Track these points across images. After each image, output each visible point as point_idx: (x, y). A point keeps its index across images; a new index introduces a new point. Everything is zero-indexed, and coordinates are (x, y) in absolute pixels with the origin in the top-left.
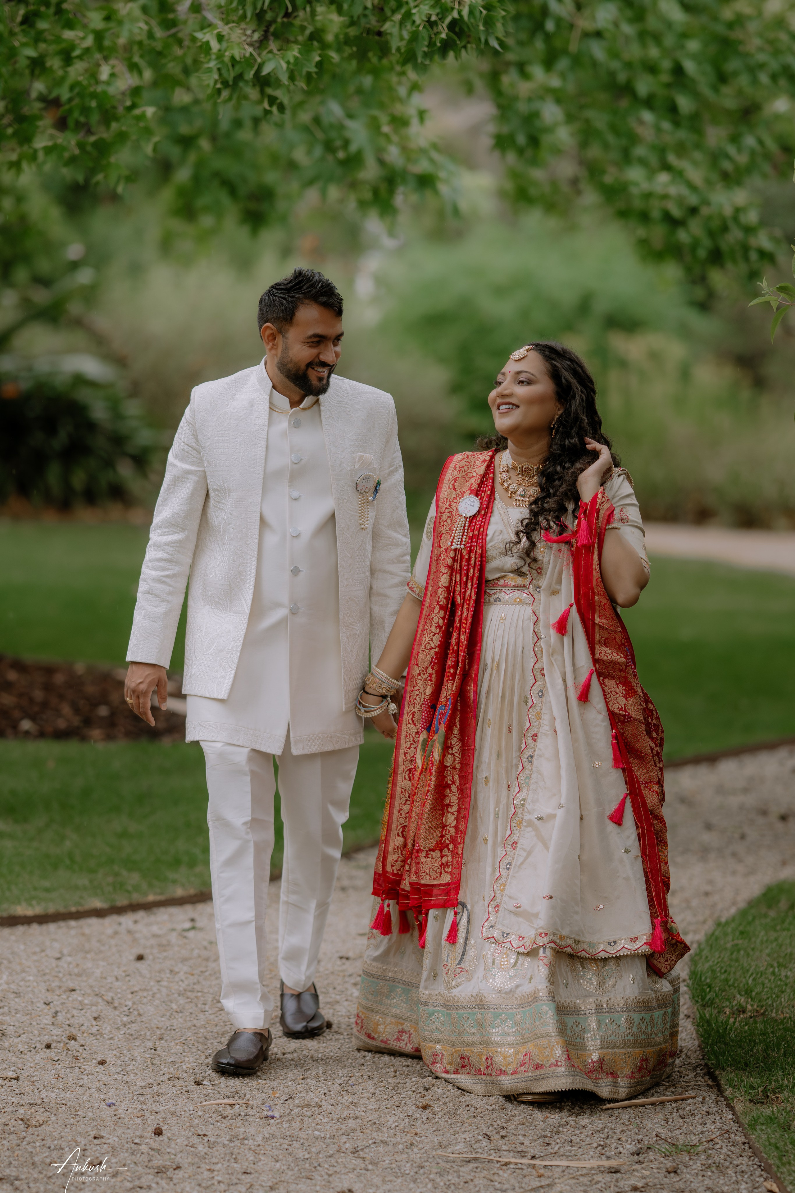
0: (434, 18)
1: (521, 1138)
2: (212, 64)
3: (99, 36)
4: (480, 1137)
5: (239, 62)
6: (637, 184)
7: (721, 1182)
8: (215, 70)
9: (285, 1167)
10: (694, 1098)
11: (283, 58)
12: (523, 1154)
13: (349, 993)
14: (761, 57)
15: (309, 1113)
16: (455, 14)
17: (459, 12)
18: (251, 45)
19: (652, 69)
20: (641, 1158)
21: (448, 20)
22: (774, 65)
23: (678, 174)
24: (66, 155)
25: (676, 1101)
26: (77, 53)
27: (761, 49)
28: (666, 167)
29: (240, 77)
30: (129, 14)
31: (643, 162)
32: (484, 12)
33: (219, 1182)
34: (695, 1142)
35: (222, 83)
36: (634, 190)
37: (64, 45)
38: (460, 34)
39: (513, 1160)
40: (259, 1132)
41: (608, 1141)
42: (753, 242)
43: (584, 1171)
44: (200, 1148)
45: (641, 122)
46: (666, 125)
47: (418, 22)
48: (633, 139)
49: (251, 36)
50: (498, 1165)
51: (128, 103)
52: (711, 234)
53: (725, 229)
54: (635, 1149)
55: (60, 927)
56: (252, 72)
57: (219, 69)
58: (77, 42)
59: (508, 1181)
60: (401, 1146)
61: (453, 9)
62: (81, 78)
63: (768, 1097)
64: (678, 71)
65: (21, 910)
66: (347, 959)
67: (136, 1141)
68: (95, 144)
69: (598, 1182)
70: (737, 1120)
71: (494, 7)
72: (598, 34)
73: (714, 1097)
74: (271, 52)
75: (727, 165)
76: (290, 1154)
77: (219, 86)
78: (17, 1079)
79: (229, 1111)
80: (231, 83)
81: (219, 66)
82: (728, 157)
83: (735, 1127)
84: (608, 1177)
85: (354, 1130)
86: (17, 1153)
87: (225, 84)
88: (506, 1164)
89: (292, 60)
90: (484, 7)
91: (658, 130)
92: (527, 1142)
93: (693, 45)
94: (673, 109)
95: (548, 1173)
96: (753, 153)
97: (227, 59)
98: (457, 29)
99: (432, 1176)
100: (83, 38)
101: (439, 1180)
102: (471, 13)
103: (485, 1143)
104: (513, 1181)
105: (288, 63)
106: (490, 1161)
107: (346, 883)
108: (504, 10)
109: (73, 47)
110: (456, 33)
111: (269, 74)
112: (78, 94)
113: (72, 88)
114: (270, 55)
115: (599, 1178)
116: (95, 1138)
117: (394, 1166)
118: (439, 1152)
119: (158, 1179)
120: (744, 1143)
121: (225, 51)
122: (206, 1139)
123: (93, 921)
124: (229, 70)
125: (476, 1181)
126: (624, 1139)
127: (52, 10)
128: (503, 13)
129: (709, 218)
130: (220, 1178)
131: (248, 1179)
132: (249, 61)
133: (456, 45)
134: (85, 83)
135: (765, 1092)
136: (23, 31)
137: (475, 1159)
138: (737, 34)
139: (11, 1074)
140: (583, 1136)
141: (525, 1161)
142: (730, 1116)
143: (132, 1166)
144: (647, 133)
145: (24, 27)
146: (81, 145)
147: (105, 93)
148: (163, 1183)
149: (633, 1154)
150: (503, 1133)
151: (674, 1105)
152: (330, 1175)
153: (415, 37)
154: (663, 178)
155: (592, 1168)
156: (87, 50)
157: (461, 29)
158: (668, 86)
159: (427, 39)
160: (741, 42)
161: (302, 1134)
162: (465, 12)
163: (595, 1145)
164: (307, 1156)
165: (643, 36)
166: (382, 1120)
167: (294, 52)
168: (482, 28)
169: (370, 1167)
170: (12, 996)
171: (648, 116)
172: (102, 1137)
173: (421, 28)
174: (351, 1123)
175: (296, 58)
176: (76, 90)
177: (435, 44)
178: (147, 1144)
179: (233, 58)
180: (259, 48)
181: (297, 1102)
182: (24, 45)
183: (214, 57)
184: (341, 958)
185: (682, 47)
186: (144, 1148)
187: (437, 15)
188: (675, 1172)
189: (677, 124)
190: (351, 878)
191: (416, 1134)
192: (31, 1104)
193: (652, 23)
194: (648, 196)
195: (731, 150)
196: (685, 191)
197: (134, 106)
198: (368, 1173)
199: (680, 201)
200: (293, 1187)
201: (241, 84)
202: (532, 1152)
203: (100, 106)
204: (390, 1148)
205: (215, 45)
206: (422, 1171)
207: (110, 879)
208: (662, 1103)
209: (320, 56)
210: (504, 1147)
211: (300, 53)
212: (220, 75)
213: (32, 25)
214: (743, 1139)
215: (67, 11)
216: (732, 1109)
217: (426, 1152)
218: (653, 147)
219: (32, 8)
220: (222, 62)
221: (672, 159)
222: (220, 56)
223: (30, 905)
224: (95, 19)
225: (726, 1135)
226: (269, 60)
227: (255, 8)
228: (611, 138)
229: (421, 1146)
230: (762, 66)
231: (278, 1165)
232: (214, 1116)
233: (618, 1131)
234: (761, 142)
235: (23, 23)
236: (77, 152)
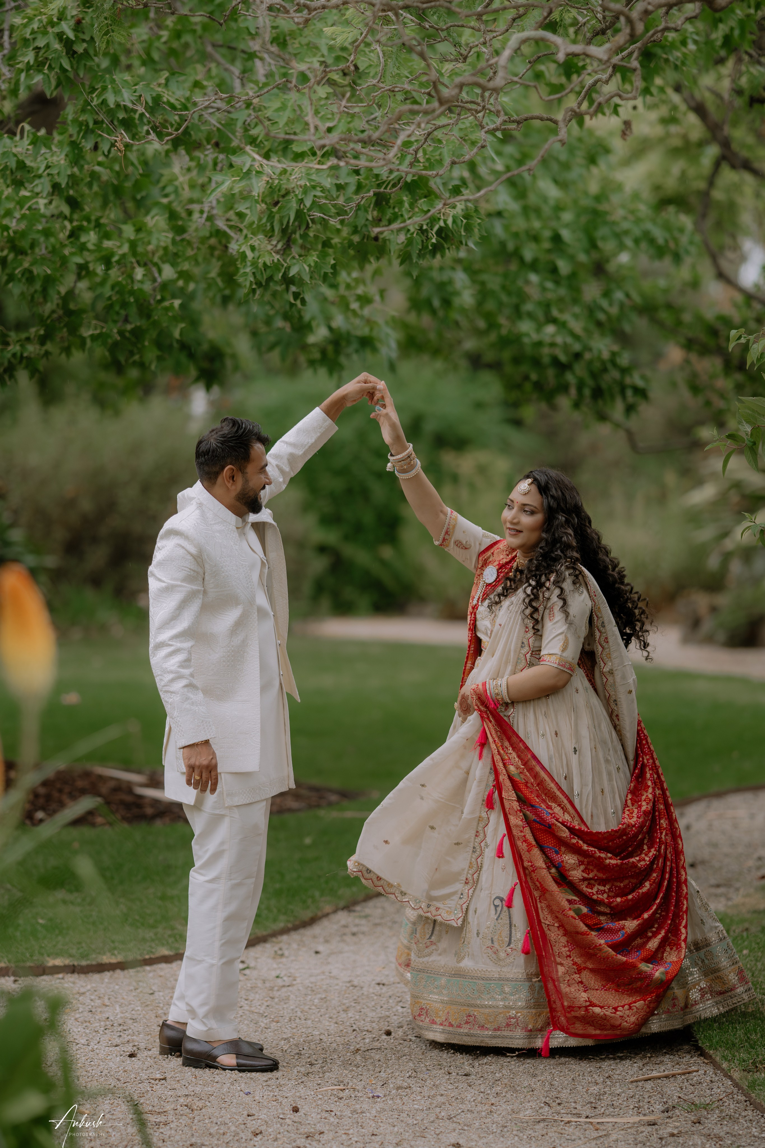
0: (425, 227)
1: (573, 1104)
2: (248, 270)
3: (133, 245)
4: (542, 1105)
5: (269, 267)
6: (527, 335)
7: (736, 1128)
8: (250, 274)
9: (402, 1130)
10: (697, 1071)
11: (305, 262)
12: (579, 1115)
13: (394, 1010)
14: (626, 225)
15: (405, 1094)
16: (442, 224)
17: (445, 221)
18: (277, 252)
19: (536, 238)
20: (670, 1114)
21: (436, 228)
22: (637, 232)
23: (562, 325)
24: (110, 341)
25: (684, 1074)
26: (115, 258)
27: (625, 218)
28: (554, 321)
29: (270, 279)
30: (155, 225)
31: (530, 316)
32: (465, 221)
33: (356, 1142)
34: (707, 1102)
35: (256, 284)
36: (526, 340)
37: (103, 253)
38: (446, 238)
39: (573, 1119)
40: (372, 1108)
41: (641, 1104)
42: (628, 380)
43: (630, 1125)
44: (332, 1119)
45: (527, 282)
46: (549, 285)
47: (412, 230)
48: (522, 297)
49: (276, 246)
50: (563, 1123)
51: (159, 297)
52: (594, 375)
53: (605, 370)
54: (663, 1108)
55: (138, 972)
56: (281, 274)
57: (254, 273)
58: (115, 250)
59: (574, 1134)
60: (483, 1113)
61: (439, 219)
62: (120, 279)
63: (757, 1067)
64: (557, 238)
65: (106, 959)
66: (383, 985)
67: (281, 1116)
68: (133, 332)
69: (642, 1132)
70: (736, 1085)
71: (472, 216)
72: (499, 214)
73: (712, 1070)
74: (294, 258)
75: (601, 317)
76: (402, 1121)
77: (254, 286)
78: (165, 1079)
79: (341, 1094)
80: (264, 284)
81: (254, 271)
82: (602, 310)
83: (735, 1090)
84: (649, 1128)
85: (444, 1103)
86: (194, 1127)
87: (259, 284)
88: (569, 1122)
89: (312, 264)
90: (465, 218)
91: (544, 289)
92: (579, 1107)
93: (567, 216)
94: (554, 270)
95: (602, 1127)
96: (622, 306)
97: (260, 265)
98: (443, 235)
99: (515, 1133)
100: (119, 247)
101: (521, 1135)
102: (454, 222)
103: (547, 1108)
104: (577, 1133)
105: (309, 266)
106: (555, 1121)
107: (355, 930)
108: (479, 218)
109: (112, 254)
110: (442, 238)
111: (293, 276)
112: (117, 292)
113: (113, 287)
114: (295, 261)
115: (642, 1129)
116: (248, 1116)
117: (483, 1126)
118: (514, 1116)
119: (309, 1141)
120: (746, 1101)
121: (258, 258)
122: (333, 1114)
123: (163, 965)
124: (262, 273)
125: (550, 1134)
126: (652, 1102)
127: (93, 224)
128: (479, 221)
129: (590, 362)
130: (356, 1139)
131: (378, 1138)
132: (277, 266)
133: (443, 248)
134: (124, 283)
135: (754, 1063)
136: (71, 242)
137: (544, 1120)
138: (604, 207)
139: (158, 1076)
140: (620, 1101)
141: (582, 1120)
142: (730, 1083)
143: (286, 1133)
144: (534, 292)
145: (71, 240)
146: (121, 333)
147: (141, 290)
148: (314, 1143)
149: (663, 1112)
150: (558, 1101)
151: (683, 1077)
152: (438, 1135)
153: (410, 242)
154: (550, 329)
155: (634, 1123)
156: (124, 256)
157: (446, 235)
158: (549, 251)
159: (420, 243)
160: (606, 213)
161: (404, 1108)
162: (450, 222)
163: (632, 1107)
164: (415, 1122)
165: (527, 211)
166: (462, 1095)
167: (313, 258)
168: (463, 233)
169: (466, 1128)
170: (131, 1022)
171: (534, 278)
172: (254, 1115)
173: (415, 235)
174: (440, 1099)
175: (316, 262)
176: (117, 289)
177: (427, 247)
178: (289, 1118)
179: (265, 264)
180: (283, 254)
181: (392, 1086)
182: (72, 254)
183: (249, 264)
184: (379, 984)
185: (558, 218)
186: (288, 1121)
187: (427, 225)
188: (699, 1123)
189: (557, 282)
190: (357, 925)
191: (492, 1104)
192: (186, 1095)
193: (532, 199)
194: (539, 344)
195: (604, 303)
196: (569, 340)
197: (163, 299)
198: (466, 1132)
199: (566, 347)
200: (413, 1143)
201: (271, 284)
202: (584, 1114)
203: (137, 300)
204: (476, 1115)
205: (250, 255)
206: (505, 1129)
207: (169, 932)
208: (674, 1076)
209: (334, 259)
210: (562, 1111)
211: (318, 257)
212: (255, 277)
213: (78, 238)
214: (744, 1098)
215: (104, 225)
216: (730, 1078)
217: (503, 1117)
218: (539, 303)
219: (75, 224)
220: (257, 268)
221: (555, 313)
222: (254, 264)
223: (113, 954)
224: (129, 231)
225: (730, 1096)
226: (295, 264)
227: (282, 224)
228: (504, 298)
229: (498, 1112)
230: (626, 232)
231: (396, 1129)
232: (332, 1098)
233: (646, 1097)
234: (628, 295)
235: (70, 236)
236: (119, 338)
